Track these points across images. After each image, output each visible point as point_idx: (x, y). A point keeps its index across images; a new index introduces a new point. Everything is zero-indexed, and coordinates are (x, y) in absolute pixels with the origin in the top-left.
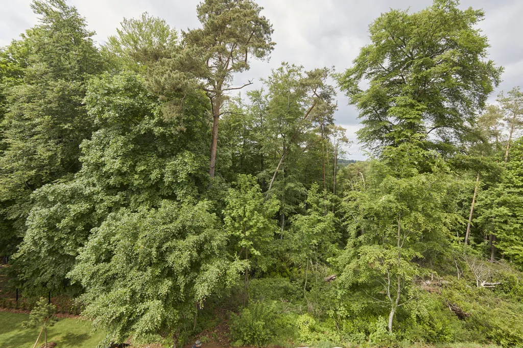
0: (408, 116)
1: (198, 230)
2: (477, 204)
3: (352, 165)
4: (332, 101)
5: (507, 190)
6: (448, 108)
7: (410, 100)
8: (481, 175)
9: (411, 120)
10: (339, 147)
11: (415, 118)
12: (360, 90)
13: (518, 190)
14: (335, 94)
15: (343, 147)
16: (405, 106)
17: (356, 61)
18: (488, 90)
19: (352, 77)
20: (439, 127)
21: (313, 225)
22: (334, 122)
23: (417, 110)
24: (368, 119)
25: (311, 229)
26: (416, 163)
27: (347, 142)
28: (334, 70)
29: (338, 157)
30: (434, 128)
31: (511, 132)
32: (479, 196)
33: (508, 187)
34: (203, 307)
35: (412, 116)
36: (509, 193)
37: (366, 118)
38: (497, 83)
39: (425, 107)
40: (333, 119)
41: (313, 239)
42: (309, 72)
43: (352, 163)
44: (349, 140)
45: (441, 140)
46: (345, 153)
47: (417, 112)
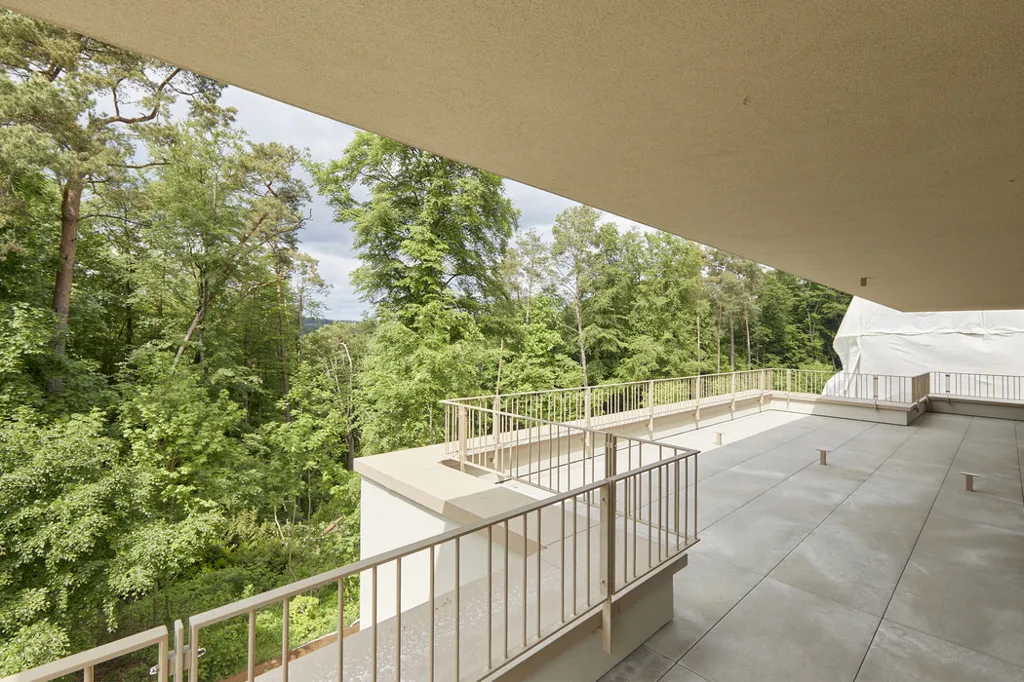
0: (426, 257)
1: (89, 475)
2: (502, 383)
3: (327, 329)
4: (300, 208)
5: (530, 361)
6: (470, 251)
7: (429, 235)
8: (505, 341)
9: (431, 264)
10: (305, 294)
11: (435, 261)
12: (352, 200)
13: (539, 361)
14: (309, 198)
15: (314, 294)
16: (423, 241)
17: (348, 151)
18: (508, 235)
19: (340, 174)
20: (459, 274)
21: (304, 436)
22: (297, 245)
23: (438, 250)
24: (367, 251)
25: (304, 444)
26: (449, 328)
27: (322, 285)
28: (308, 155)
29: (304, 313)
30: (455, 276)
31: (531, 286)
32: (504, 372)
33: (530, 357)
34: (116, 627)
35: (432, 258)
36: (532, 364)
37: (365, 250)
38: (517, 227)
39: (446, 247)
40: (296, 240)
41: (307, 460)
42: (257, 144)
43: (326, 326)
44: (326, 283)
45: (463, 293)
46: (318, 305)
47: (438, 253)
